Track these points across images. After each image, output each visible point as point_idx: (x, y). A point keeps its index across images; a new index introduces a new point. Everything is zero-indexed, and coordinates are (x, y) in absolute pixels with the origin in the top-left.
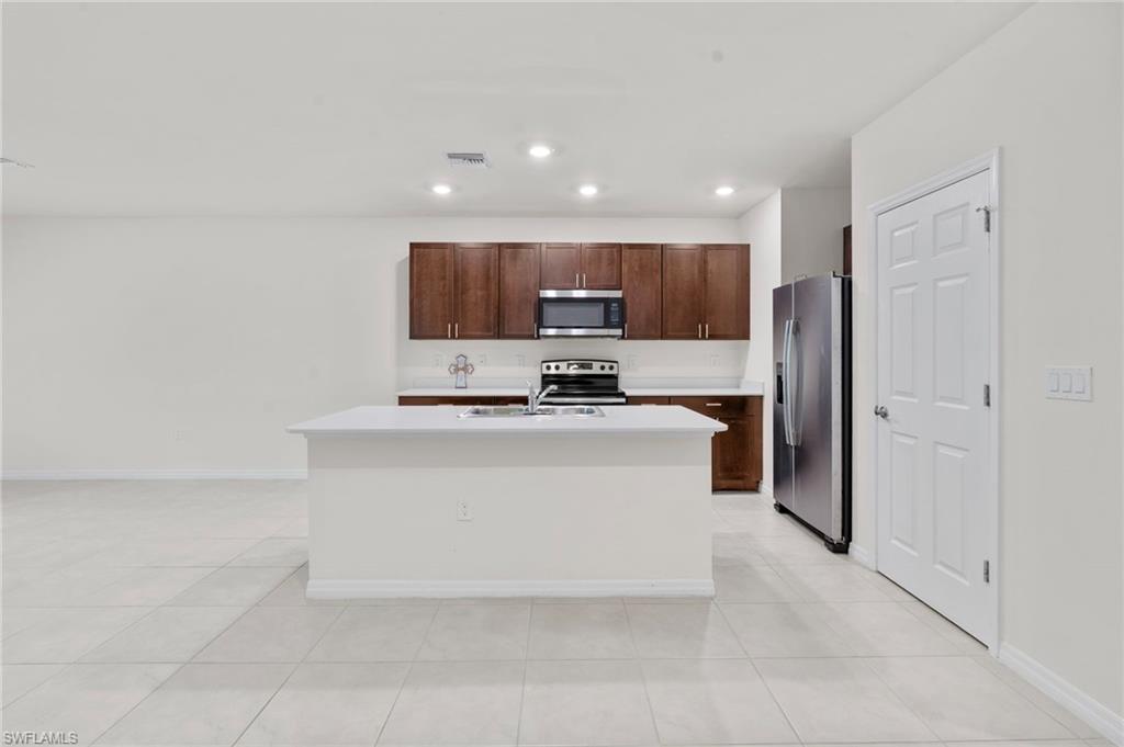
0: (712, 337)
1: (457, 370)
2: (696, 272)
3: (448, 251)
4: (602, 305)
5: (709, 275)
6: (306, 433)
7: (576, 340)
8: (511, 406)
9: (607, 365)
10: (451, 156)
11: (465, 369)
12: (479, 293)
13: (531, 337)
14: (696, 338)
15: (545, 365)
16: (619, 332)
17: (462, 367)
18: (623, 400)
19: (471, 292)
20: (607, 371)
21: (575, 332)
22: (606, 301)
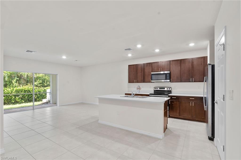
0: (194, 81)
1: (138, 89)
2: (190, 65)
3: (135, 66)
4: (165, 75)
5: (194, 66)
6: (99, 98)
7: (163, 83)
8: (144, 96)
9: (168, 88)
10: (126, 50)
11: (139, 89)
12: (140, 74)
13: (150, 82)
14: (190, 82)
15: (154, 88)
16: (169, 81)
17: (139, 88)
18: (168, 96)
19: (139, 74)
20: (168, 90)
21: (163, 81)
22: (166, 74)
